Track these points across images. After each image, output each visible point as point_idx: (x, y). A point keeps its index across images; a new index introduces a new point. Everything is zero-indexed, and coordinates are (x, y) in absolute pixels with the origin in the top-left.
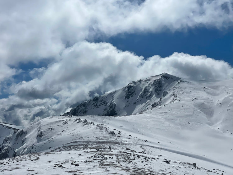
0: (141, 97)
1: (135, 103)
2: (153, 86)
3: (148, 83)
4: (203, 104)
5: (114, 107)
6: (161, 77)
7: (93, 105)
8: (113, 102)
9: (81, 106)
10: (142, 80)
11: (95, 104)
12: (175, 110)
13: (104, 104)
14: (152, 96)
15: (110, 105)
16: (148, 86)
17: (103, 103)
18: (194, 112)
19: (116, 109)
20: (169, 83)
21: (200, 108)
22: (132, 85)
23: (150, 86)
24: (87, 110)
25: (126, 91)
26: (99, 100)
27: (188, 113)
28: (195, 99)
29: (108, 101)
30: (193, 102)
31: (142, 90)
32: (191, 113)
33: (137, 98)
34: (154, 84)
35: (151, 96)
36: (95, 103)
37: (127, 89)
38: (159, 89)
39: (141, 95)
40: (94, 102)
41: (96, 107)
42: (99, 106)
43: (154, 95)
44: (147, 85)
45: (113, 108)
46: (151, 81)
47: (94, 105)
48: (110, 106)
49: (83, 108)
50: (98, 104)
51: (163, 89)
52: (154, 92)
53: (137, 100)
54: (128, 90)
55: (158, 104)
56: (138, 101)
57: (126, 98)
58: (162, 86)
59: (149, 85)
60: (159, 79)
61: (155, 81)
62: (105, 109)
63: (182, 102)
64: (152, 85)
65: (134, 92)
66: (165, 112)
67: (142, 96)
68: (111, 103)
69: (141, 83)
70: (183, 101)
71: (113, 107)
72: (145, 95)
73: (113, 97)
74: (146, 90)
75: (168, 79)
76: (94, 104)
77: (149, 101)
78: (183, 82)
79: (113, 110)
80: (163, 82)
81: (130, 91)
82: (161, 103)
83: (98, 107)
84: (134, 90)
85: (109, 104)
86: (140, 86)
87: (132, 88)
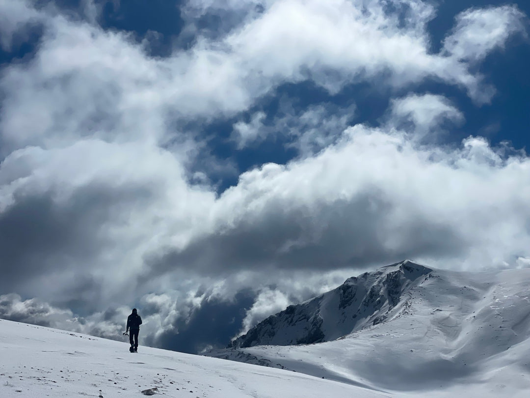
0: (364, 305)
1: (355, 317)
2: (386, 285)
3: (378, 280)
4: (448, 318)
5: (320, 325)
6: (400, 267)
7: (286, 321)
8: (318, 315)
9: (265, 324)
10: (369, 274)
11: (290, 319)
12: (397, 331)
13: (305, 318)
14: (383, 303)
15: (314, 321)
16: (378, 285)
17: (303, 317)
18: (427, 333)
19: (323, 328)
20: (413, 280)
21: (440, 325)
22: (351, 284)
23: (381, 284)
24: (275, 330)
25: (341, 295)
26: (296, 312)
27: (415, 336)
28: (438, 310)
29: (311, 313)
30: (432, 315)
31: (367, 292)
32: (421, 335)
33: (359, 308)
34: (387, 281)
35: (381, 303)
36: (290, 317)
37: (342, 291)
38: (395, 291)
39: (365, 301)
40: (288, 316)
41: (292, 324)
42: (296, 322)
43: (387, 302)
44: (375, 284)
45: (318, 326)
46: (383, 275)
47: (288, 322)
48: (312, 323)
49: (269, 327)
50: (295, 319)
51: (402, 290)
52: (386, 296)
53: (359, 310)
54: (344, 292)
55: (381, 320)
56: (359, 313)
57: (340, 307)
58: (400, 285)
59: (379, 282)
60: (396, 272)
61: (389, 275)
62: (306, 328)
63: (415, 316)
64: (383, 283)
65: (354, 296)
66: (380, 334)
67: (366, 304)
68: (315, 318)
69: (366, 279)
70: (417, 316)
71: (317, 323)
72: (372, 302)
73: (319, 306)
74: (373, 293)
75: (411, 272)
76: (287, 318)
77: (377, 311)
78: (433, 277)
79: (318, 329)
80: (402, 277)
81: (346, 294)
82: (386, 318)
83: (294, 325)
84: (353, 294)
85: (312, 318)
86: (365, 285)
87: (350, 290)
